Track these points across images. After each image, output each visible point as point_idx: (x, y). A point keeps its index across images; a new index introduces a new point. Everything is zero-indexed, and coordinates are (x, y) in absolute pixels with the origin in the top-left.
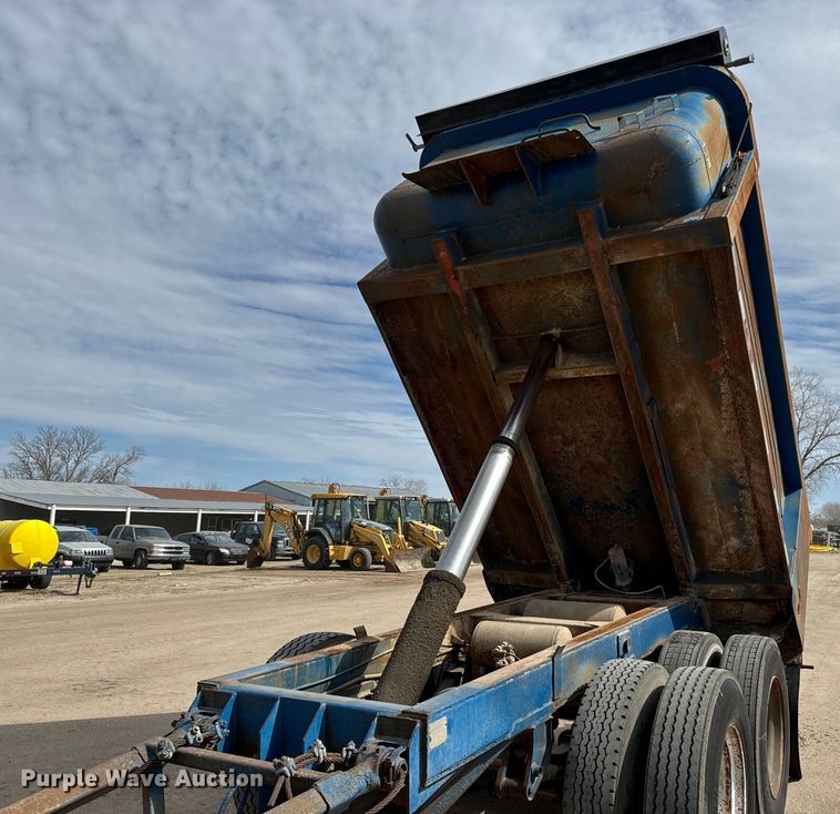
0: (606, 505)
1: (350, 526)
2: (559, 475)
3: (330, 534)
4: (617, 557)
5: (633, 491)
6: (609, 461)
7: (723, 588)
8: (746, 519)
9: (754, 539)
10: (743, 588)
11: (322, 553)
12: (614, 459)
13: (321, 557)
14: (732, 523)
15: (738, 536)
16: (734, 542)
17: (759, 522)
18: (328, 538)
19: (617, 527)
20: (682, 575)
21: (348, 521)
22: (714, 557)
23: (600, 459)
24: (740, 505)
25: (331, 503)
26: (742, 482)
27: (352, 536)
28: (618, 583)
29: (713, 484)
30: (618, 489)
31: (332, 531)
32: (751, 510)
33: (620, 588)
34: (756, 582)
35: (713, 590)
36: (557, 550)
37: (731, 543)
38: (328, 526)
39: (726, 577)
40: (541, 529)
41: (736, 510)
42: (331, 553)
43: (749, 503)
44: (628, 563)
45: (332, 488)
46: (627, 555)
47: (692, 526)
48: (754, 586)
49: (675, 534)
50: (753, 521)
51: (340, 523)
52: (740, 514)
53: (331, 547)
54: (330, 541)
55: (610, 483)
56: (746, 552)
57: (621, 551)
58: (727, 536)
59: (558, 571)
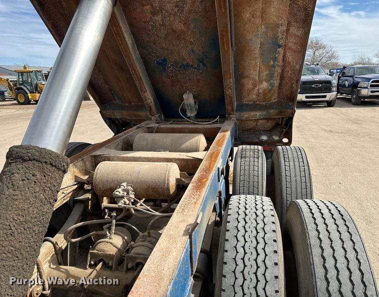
0: (183, 65)
1: (37, 85)
2: (149, 42)
3: (27, 89)
4: (189, 99)
5: (203, 53)
6: (188, 28)
7: (252, 113)
8: (276, 69)
9: (276, 83)
10: (265, 113)
11: (25, 97)
12: (192, 26)
13: (25, 99)
14: (267, 72)
15: (267, 81)
16: (265, 85)
17: (283, 71)
18: (27, 91)
19: (189, 80)
20: (230, 108)
21: (35, 82)
22: (249, 95)
23: (181, 27)
24: (275, 59)
25: (25, 74)
26: (281, 42)
27: (39, 89)
28: (189, 115)
29: (262, 44)
30: (193, 51)
31: (28, 87)
32: (281, 63)
33: (189, 118)
34: (273, 109)
35: (246, 115)
36: (149, 97)
37: (262, 86)
38: (25, 85)
39: (255, 107)
40: (137, 83)
41: (272, 63)
42: (30, 97)
43: (281, 58)
44: (195, 102)
45: (25, 67)
46: (195, 97)
47: (240, 76)
48: (272, 111)
49: (230, 82)
50: (280, 71)
51: (31, 83)
52: (273, 66)
53: (29, 95)
54: (28, 92)
55: (187, 47)
56: (270, 91)
57: (191, 95)
58: (261, 82)
59: (150, 110)
